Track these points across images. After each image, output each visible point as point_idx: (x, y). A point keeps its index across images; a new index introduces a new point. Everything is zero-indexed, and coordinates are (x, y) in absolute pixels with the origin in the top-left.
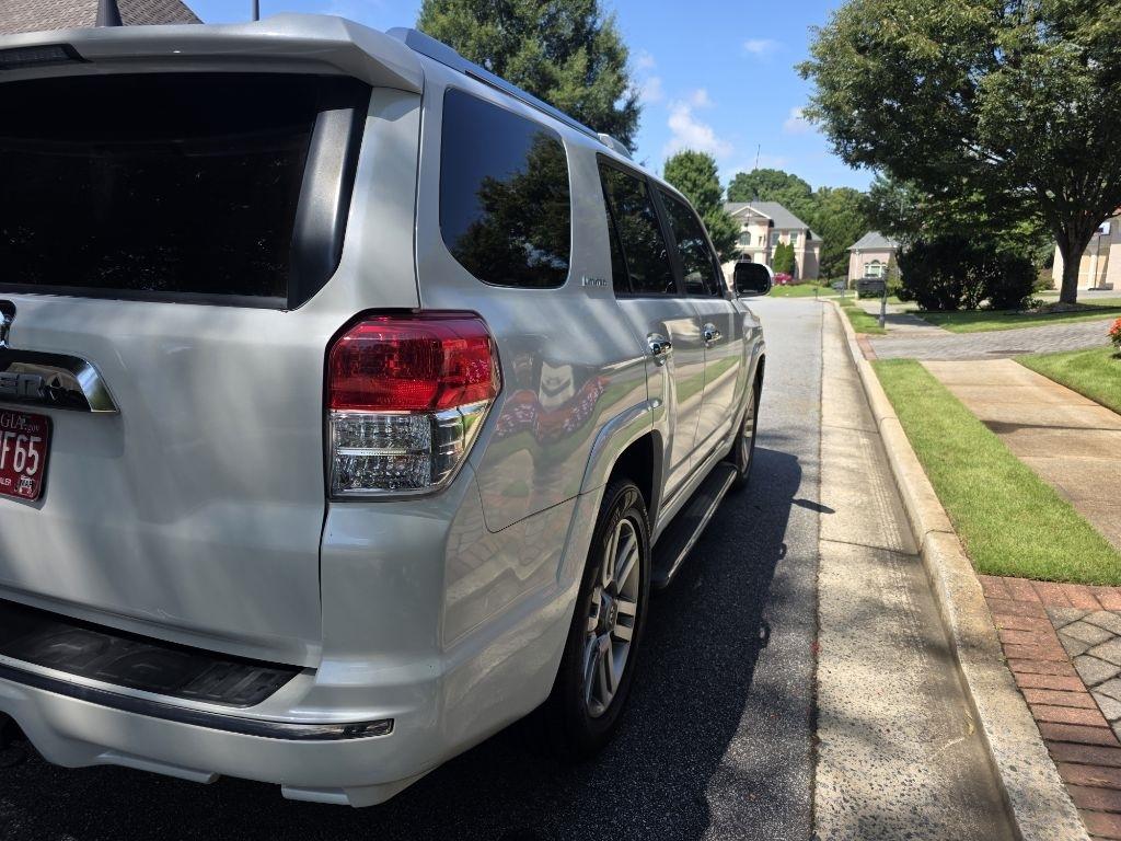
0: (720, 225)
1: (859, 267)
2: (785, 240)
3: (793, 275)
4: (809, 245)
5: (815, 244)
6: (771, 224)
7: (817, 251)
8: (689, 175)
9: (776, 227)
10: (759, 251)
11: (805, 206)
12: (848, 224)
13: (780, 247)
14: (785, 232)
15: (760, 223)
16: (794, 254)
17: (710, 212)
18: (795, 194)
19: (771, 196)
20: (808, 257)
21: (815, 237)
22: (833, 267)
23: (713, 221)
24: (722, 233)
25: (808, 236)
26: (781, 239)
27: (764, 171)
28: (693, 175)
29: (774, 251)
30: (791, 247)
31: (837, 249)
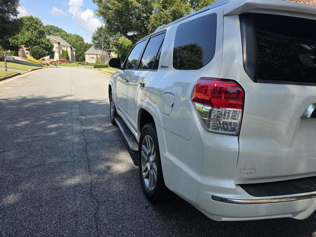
0: (47, 43)
1: (88, 58)
2: (65, 49)
3: (68, 60)
4: (72, 51)
5: (73, 51)
6: (59, 43)
7: (74, 53)
8: (33, 24)
9: (61, 44)
10: (57, 52)
11: (67, 39)
12: (82, 46)
13: (63, 51)
14: (64, 46)
15: (56, 43)
16: (68, 53)
17: (43, 38)
18: (64, 35)
19: (56, 34)
20: (72, 55)
21: (73, 49)
22: (79, 58)
23: (44, 41)
24: (48, 45)
25: (71, 48)
26: (63, 48)
27: (51, 25)
28: (35, 25)
29: (61, 52)
30: (67, 51)
31: (79, 53)
